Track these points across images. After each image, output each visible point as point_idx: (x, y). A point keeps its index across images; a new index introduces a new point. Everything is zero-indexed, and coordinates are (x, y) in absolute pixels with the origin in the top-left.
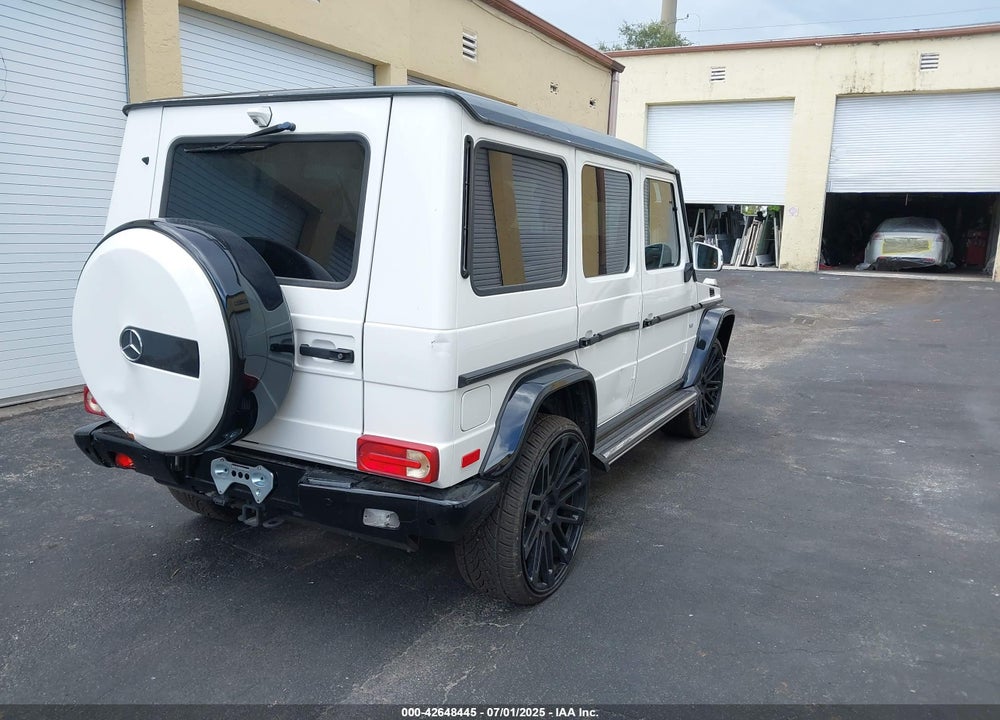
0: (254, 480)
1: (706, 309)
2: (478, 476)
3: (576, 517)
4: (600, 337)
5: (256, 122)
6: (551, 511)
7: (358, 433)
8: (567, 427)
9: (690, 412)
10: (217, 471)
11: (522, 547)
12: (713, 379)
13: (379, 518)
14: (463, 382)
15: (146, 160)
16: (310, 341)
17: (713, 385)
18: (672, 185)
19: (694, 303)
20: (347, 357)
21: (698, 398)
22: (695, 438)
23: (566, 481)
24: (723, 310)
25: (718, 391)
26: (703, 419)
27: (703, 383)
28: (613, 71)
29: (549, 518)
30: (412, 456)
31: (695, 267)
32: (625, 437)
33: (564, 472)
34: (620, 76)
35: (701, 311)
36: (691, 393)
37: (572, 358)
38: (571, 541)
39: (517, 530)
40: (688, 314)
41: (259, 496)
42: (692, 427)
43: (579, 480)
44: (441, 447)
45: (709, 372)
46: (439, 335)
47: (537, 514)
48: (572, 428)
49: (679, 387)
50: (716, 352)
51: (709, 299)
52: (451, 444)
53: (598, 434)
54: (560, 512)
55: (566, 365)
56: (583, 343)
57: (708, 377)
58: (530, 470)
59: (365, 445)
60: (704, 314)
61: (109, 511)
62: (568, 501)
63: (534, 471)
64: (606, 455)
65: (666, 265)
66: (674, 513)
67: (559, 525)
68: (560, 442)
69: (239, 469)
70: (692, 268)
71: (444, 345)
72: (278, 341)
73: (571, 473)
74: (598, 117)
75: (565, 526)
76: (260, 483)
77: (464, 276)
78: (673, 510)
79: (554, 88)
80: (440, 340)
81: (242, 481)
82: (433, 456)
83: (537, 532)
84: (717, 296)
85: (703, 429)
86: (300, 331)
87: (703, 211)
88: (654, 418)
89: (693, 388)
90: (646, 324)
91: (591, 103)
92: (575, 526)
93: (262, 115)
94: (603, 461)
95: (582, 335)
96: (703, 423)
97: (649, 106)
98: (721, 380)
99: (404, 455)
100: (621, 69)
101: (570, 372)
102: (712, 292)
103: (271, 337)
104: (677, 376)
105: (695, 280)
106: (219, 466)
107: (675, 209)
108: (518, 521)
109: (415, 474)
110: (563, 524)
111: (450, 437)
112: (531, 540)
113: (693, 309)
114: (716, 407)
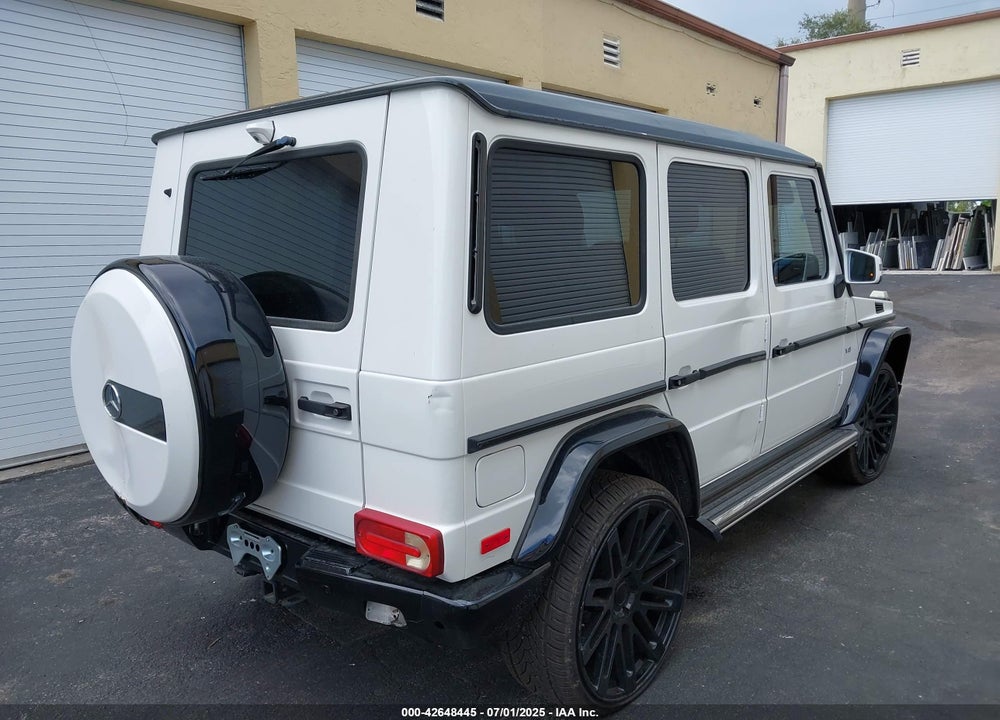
0: (265, 553)
1: (870, 329)
2: (511, 561)
3: (670, 603)
4: (703, 374)
5: (257, 139)
6: (632, 595)
7: (358, 505)
8: (646, 492)
9: (852, 455)
10: (233, 539)
11: (577, 650)
12: (883, 412)
13: (383, 614)
14: (475, 445)
15: (168, 193)
16: (309, 393)
17: (884, 420)
18: (812, 181)
19: (851, 322)
20: (342, 413)
21: (860, 438)
22: (861, 484)
23: (652, 559)
24: (894, 329)
25: (892, 427)
26: (871, 462)
27: (871, 417)
28: (782, 65)
29: (629, 606)
30: (412, 541)
31: (847, 281)
32: (746, 497)
33: (649, 547)
34: (790, 70)
35: (864, 331)
36: (850, 431)
37: (659, 403)
38: (664, 631)
39: (568, 630)
40: (843, 336)
41: (269, 571)
42: (855, 471)
43: (672, 556)
44: (444, 530)
45: (879, 403)
46: (437, 388)
47: (606, 604)
48: (655, 493)
49: (836, 425)
50: (886, 380)
51: (876, 316)
52: (462, 525)
53: (702, 496)
54: (647, 596)
55: (648, 413)
56: (675, 383)
57: (877, 410)
58: (588, 550)
59: (364, 521)
60: (867, 335)
61: (181, 561)
62: (658, 582)
63: (592, 553)
64: (717, 521)
65: (811, 278)
66: (817, 589)
67: (644, 614)
68: (636, 511)
69: (251, 538)
70: (843, 281)
71: (446, 400)
72: (275, 393)
73: (661, 548)
74: (763, 117)
75: (654, 616)
76: (269, 556)
77: (474, 310)
78: (815, 584)
79: (711, 89)
80: (438, 393)
81: (253, 552)
82: (435, 543)
83: (607, 629)
84: (888, 312)
85: (871, 473)
86: (299, 381)
87: (897, 211)
88: (792, 468)
89: (853, 426)
90: (777, 352)
91: (756, 102)
92: (670, 613)
93: (263, 131)
94: (711, 530)
95: (674, 371)
96: (871, 466)
97: (830, 101)
98: (896, 413)
99: (402, 539)
100: (791, 62)
101: (655, 421)
102: (879, 308)
103: (265, 389)
104: (833, 411)
105: (851, 294)
106: (235, 534)
107: (818, 211)
108: (570, 619)
109: (416, 564)
110: (649, 611)
111: (460, 516)
112: (595, 637)
113: (849, 330)
114: (889, 446)
